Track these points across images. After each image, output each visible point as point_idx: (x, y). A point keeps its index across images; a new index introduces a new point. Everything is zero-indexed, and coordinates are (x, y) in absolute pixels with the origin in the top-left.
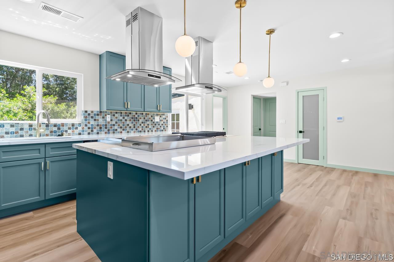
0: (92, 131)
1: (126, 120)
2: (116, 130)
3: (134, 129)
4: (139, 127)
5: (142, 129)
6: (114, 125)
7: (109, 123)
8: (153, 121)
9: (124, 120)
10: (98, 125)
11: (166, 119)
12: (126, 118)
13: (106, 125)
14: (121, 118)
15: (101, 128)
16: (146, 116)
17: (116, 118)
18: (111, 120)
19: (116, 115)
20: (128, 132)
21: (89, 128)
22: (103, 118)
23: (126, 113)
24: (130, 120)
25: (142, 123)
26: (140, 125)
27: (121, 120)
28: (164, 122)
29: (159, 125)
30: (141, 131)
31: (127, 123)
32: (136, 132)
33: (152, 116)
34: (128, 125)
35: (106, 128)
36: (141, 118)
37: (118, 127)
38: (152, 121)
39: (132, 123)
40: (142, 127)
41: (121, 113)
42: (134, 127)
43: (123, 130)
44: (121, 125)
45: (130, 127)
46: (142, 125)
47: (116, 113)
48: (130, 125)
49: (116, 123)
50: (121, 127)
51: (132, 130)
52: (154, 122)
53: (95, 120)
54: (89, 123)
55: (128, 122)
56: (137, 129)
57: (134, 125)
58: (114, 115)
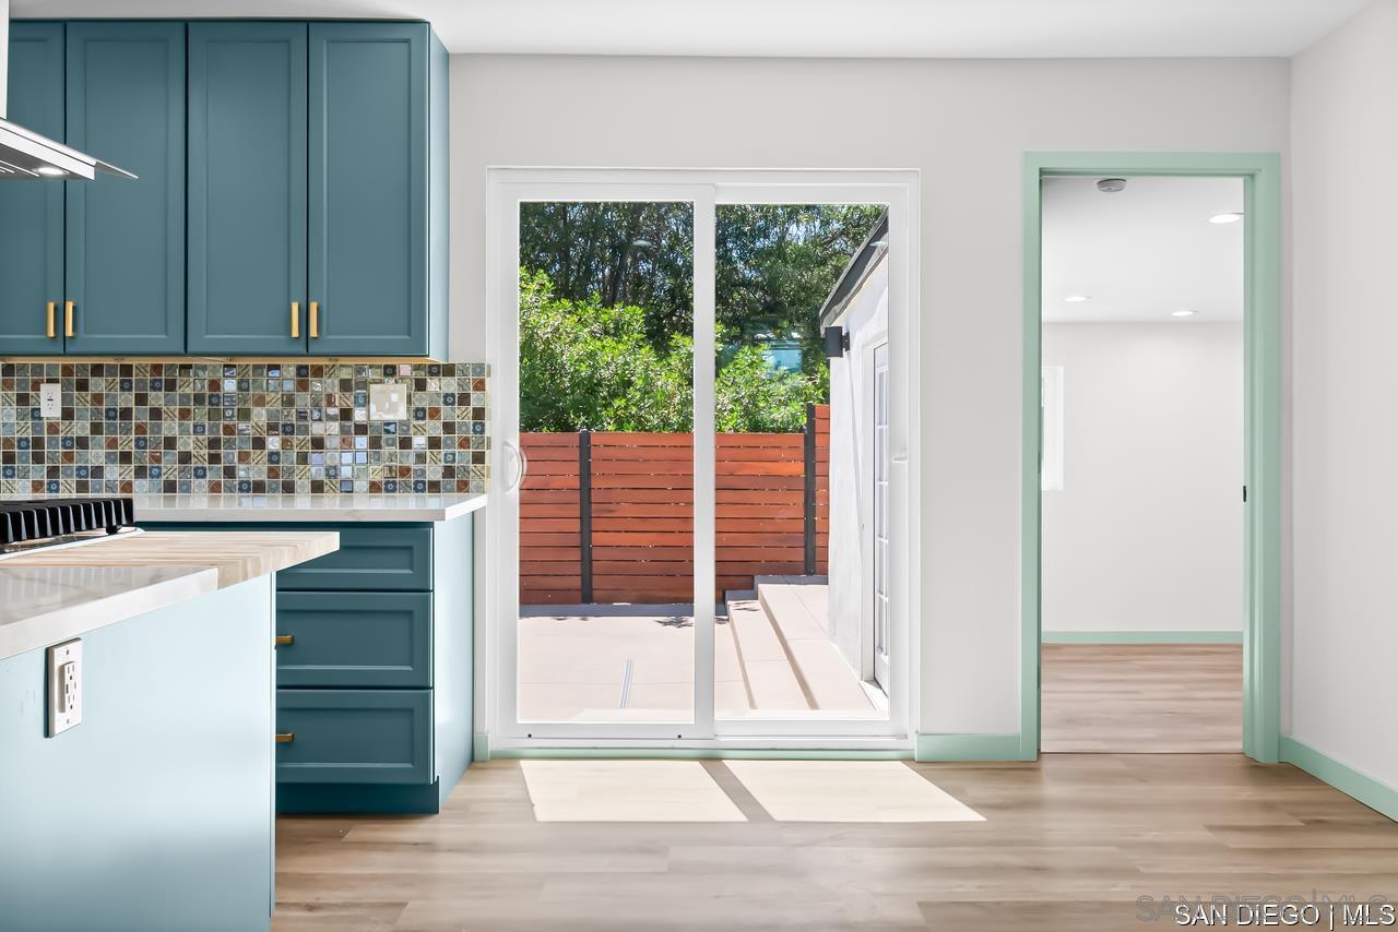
1: (156, 414)
2: (98, 472)
3: (215, 474)
4: (248, 454)
5: (273, 473)
6: (82, 443)
7: (53, 426)
8: (359, 415)
9: (140, 416)
11: (464, 399)
12: (157, 399)
13: (37, 442)
14: (127, 400)
15: (9, 458)
16: (303, 386)
17: (98, 398)
18: (68, 414)
19: (98, 385)
20: (170, 487)
22: (24, 399)
23: (157, 369)
24: (184, 414)
25: (272, 428)
26: (259, 443)
27: (126, 414)
28: (449, 427)
29: (406, 443)
30: (259, 488)
31: (165, 433)
32: (230, 490)
33: (345, 386)
34: (170, 443)
35: (38, 459)
36: (260, 402)
37: (108, 456)
38: (346, 414)
39: (199, 429)
40: (273, 457)
41: (126, 370)
42: (214, 459)
43: (141, 472)
44: (128, 442)
45: (185, 458)
46: (274, 443)
47: (97, 370)
48: (188, 443)
49: (96, 429)
50: (125, 458)
51: (200, 473)
52: (361, 429)
55: (170, 427)
56: (230, 472)
57: (214, 443)
58: (83, 386)
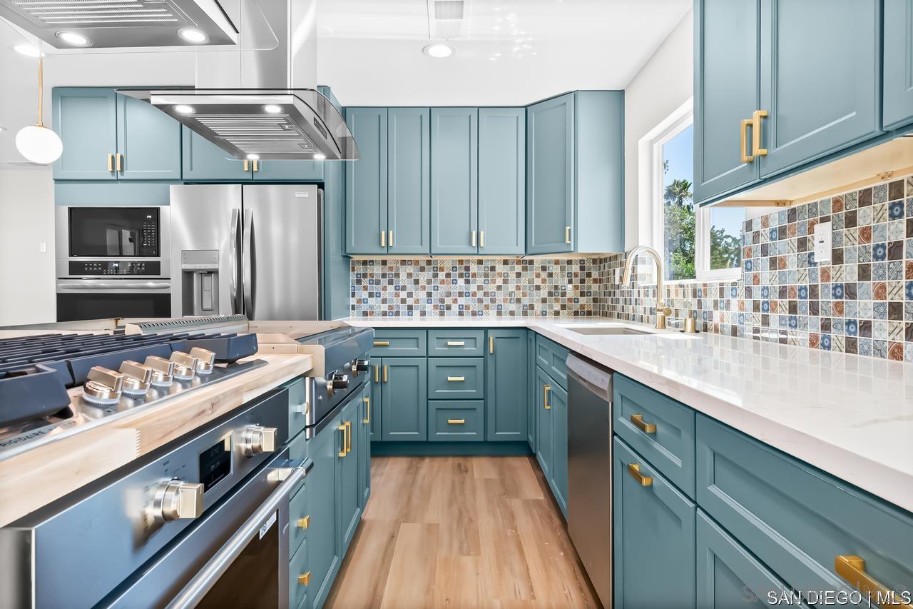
0: (765, 321)
6: (850, 291)
7: (825, 272)
10: (783, 293)
13: (813, 291)
15: (793, 308)
17: (866, 234)
18: (837, 257)
19: (866, 216)
21: (756, 307)
22: (802, 244)
27: (896, 250)
35: (814, 310)
37: (876, 307)
44: (897, 290)
49: (864, 273)
50: (895, 310)
53: (773, 263)
54: (756, 279)
58: (851, 221)
